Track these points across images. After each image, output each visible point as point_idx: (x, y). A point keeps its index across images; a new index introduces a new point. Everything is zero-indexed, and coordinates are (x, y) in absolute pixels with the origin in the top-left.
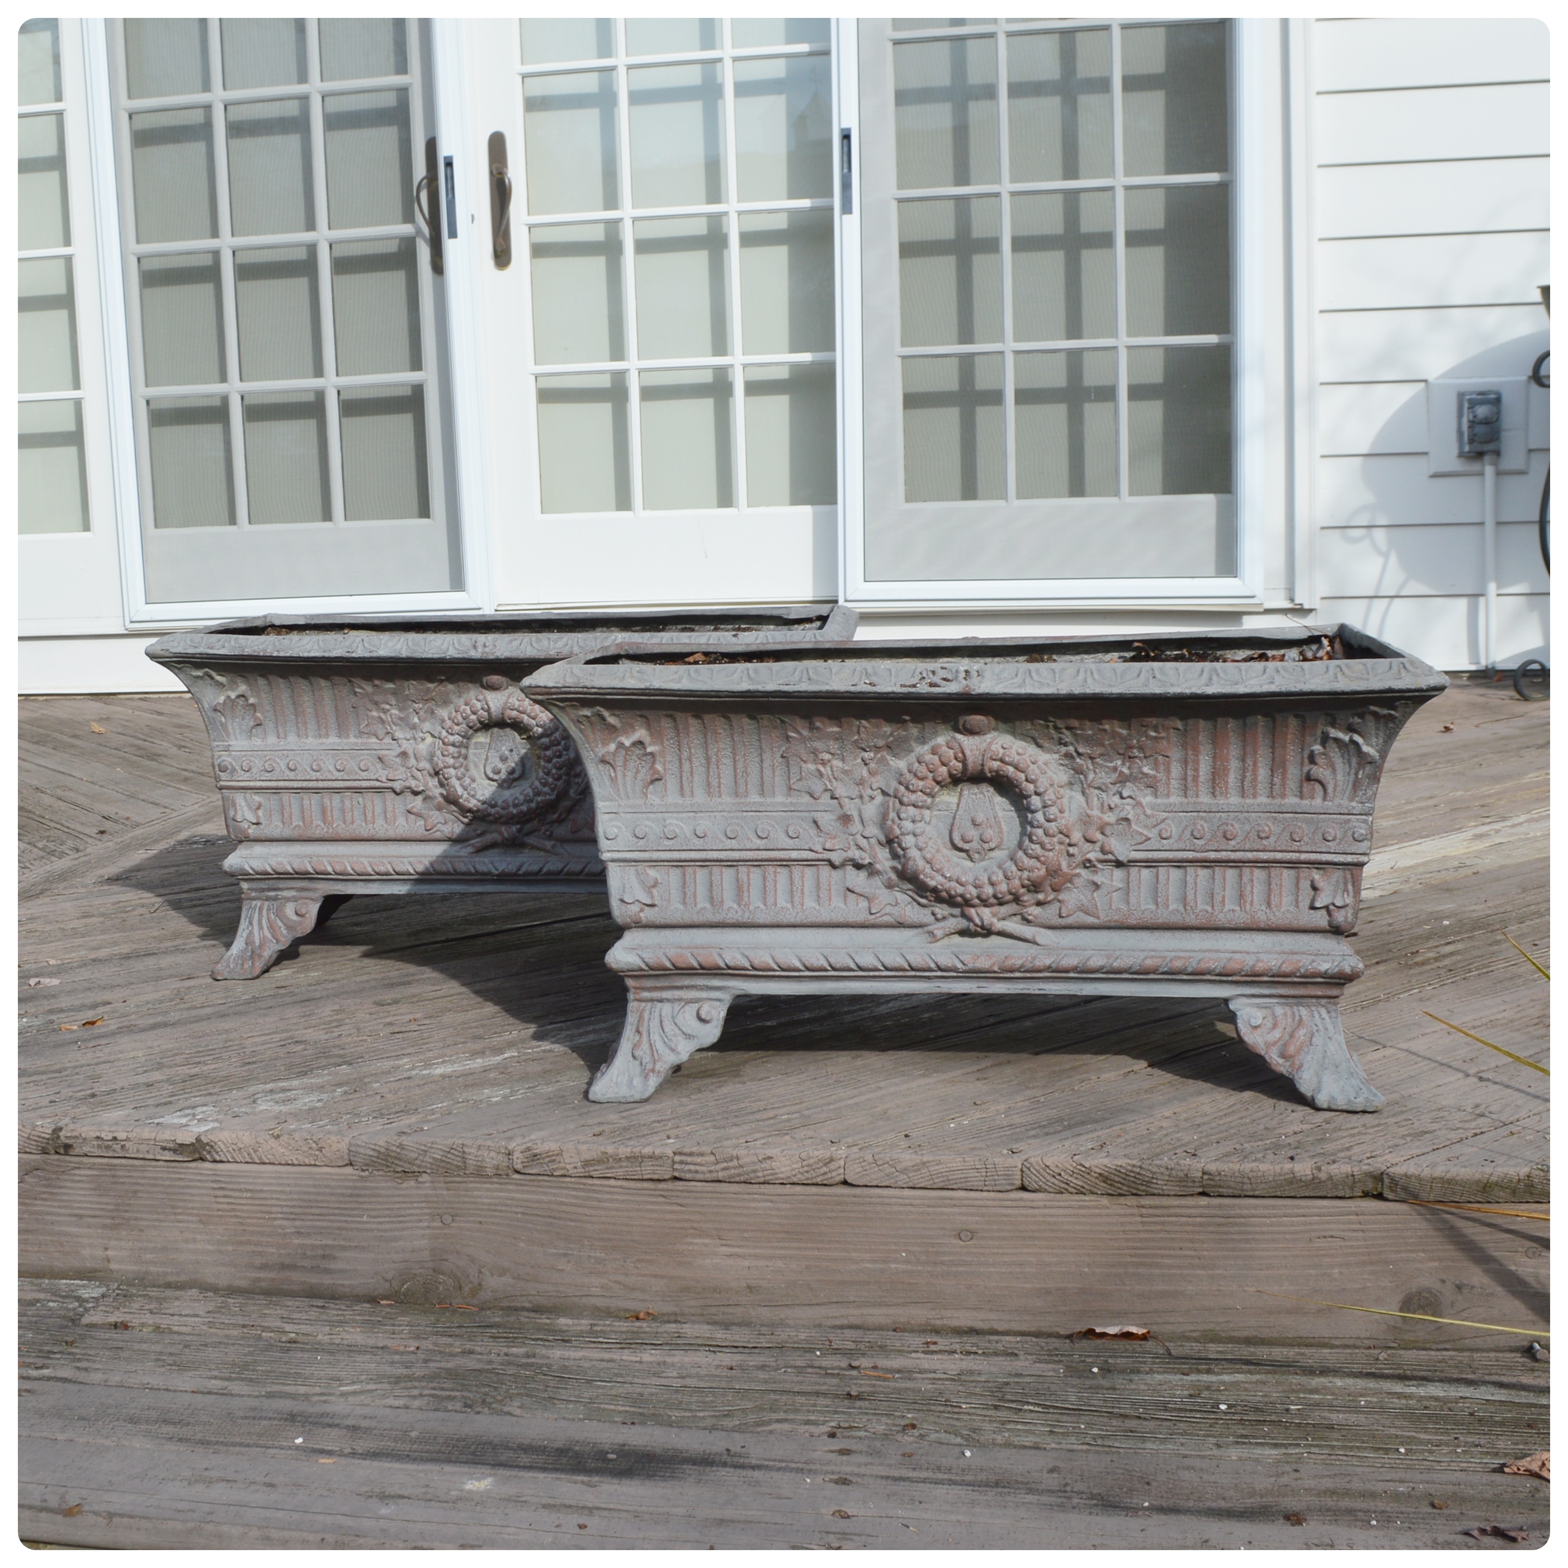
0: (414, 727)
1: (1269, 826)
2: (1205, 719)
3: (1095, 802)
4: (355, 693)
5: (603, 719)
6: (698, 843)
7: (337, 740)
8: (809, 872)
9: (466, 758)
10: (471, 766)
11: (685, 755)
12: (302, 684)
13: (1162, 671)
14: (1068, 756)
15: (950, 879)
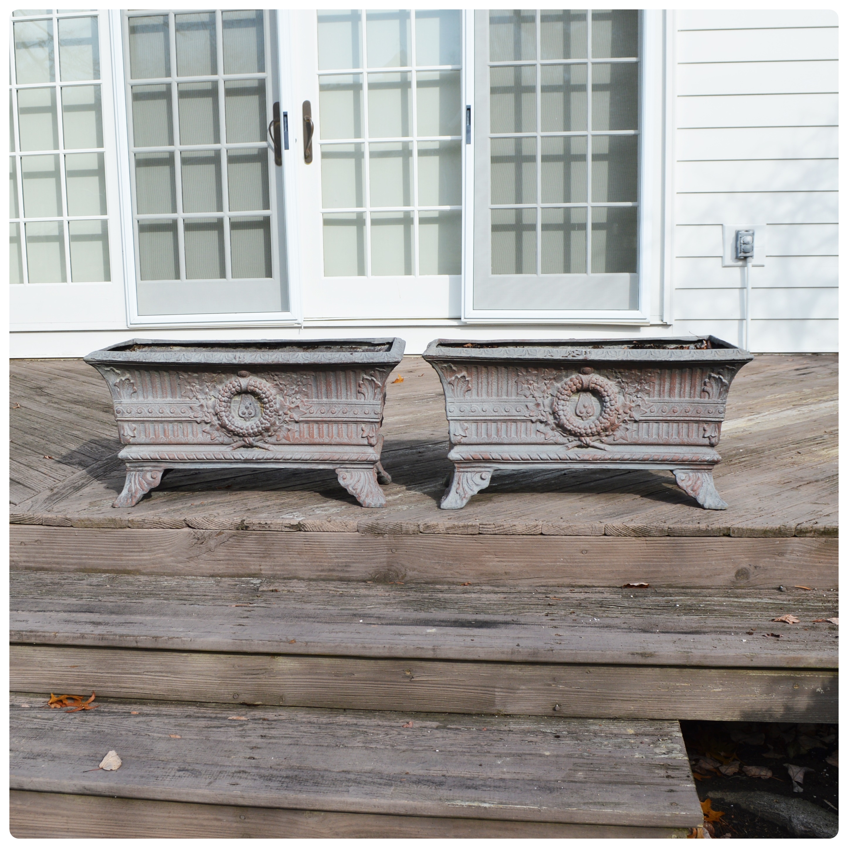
0: (206, 393)
1: (689, 408)
2: (668, 369)
3: (628, 399)
4: (180, 378)
5: (451, 367)
6: (484, 414)
7: (171, 399)
8: (523, 424)
9: (230, 407)
10: (232, 411)
11: (480, 381)
12: (156, 374)
13: (654, 352)
14: (619, 382)
15: (575, 427)
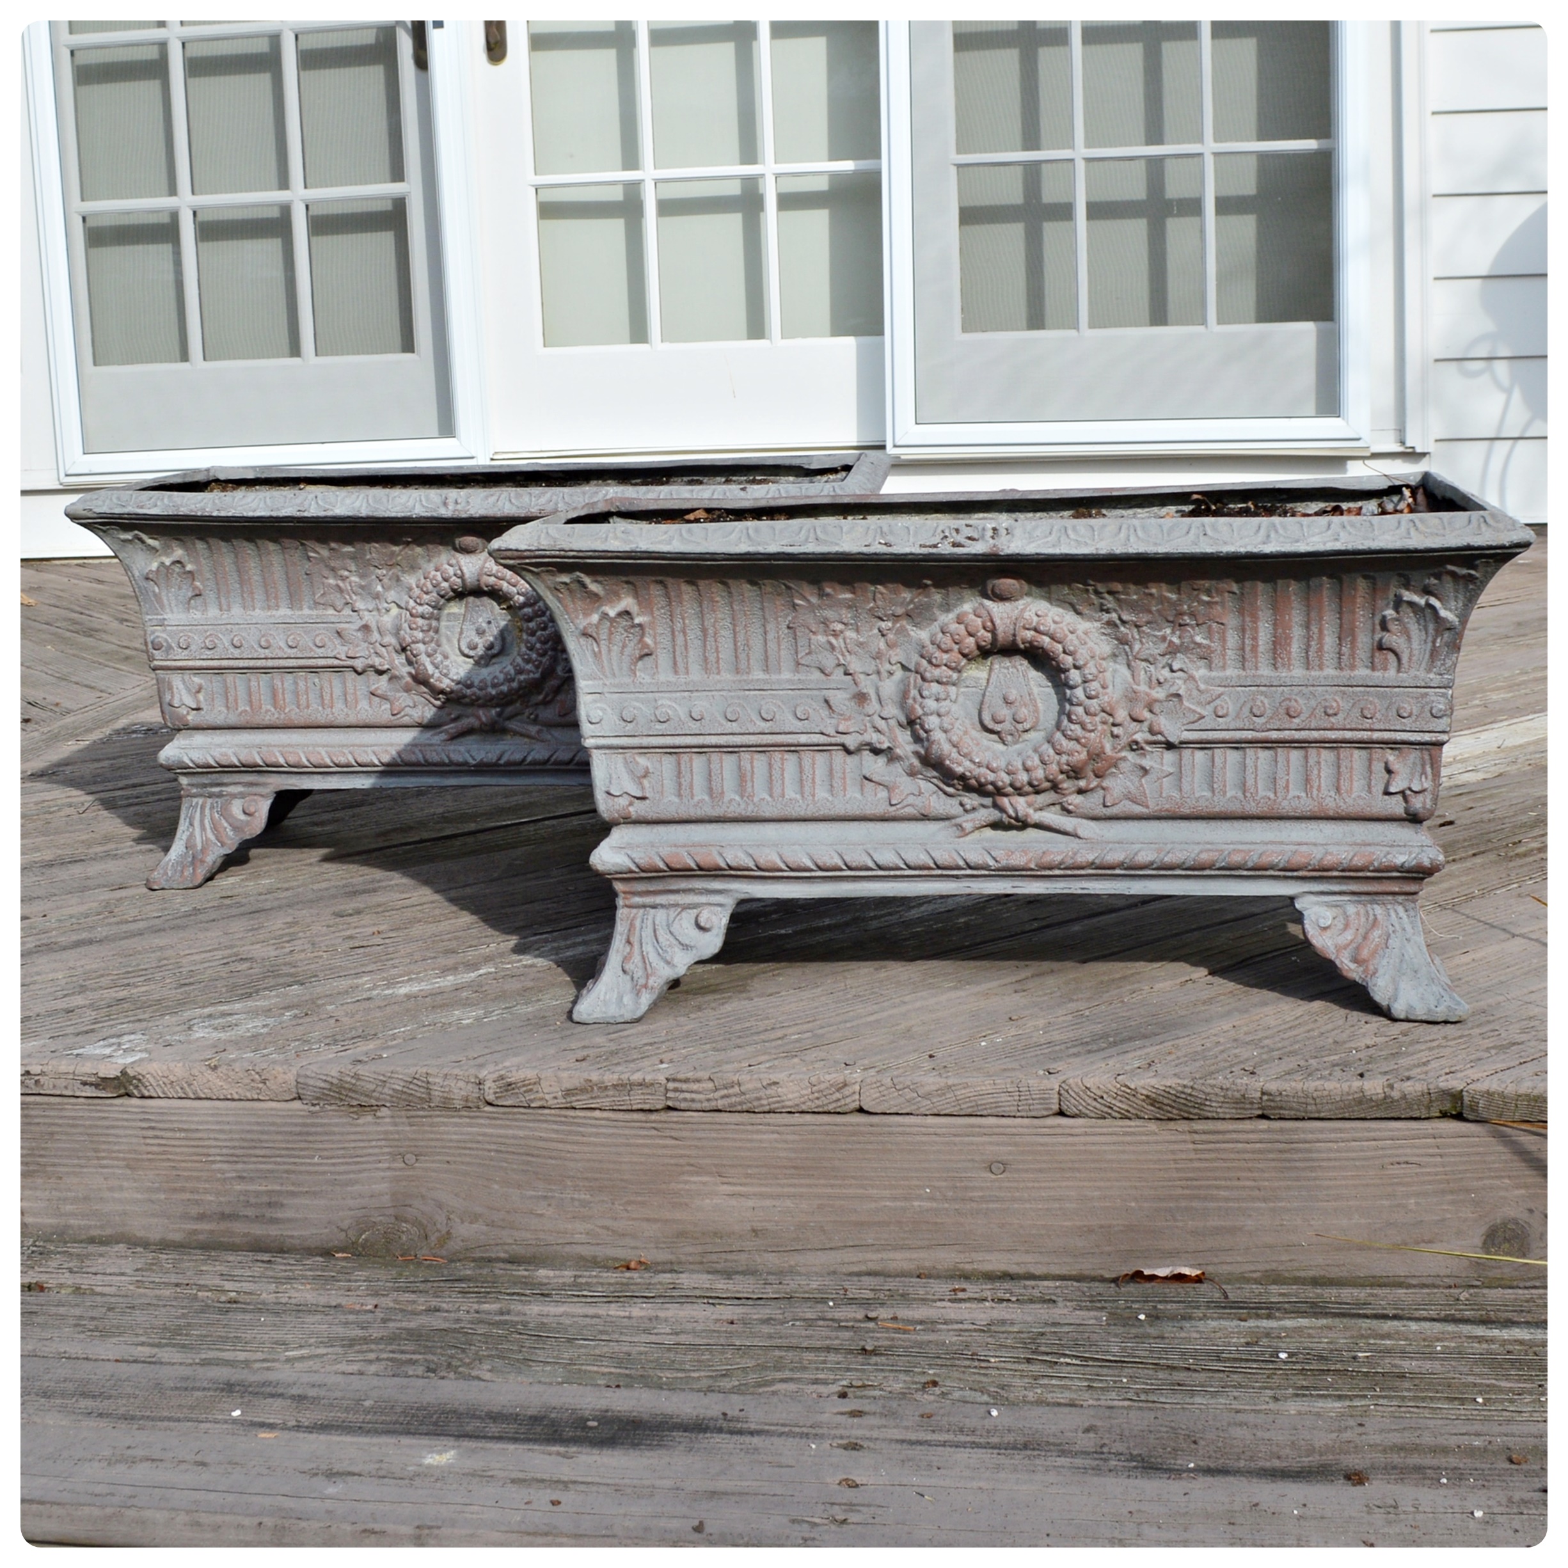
0: (377, 596)
1: (1337, 701)
2: (1264, 581)
3: (1142, 676)
4: (309, 558)
5: (584, 586)
6: (695, 727)
7: (289, 612)
8: (820, 758)
9: (437, 631)
10: (444, 641)
11: (678, 626)
12: (248, 549)
13: (1214, 527)
14: (1111, 624)
15: (979, 765)
